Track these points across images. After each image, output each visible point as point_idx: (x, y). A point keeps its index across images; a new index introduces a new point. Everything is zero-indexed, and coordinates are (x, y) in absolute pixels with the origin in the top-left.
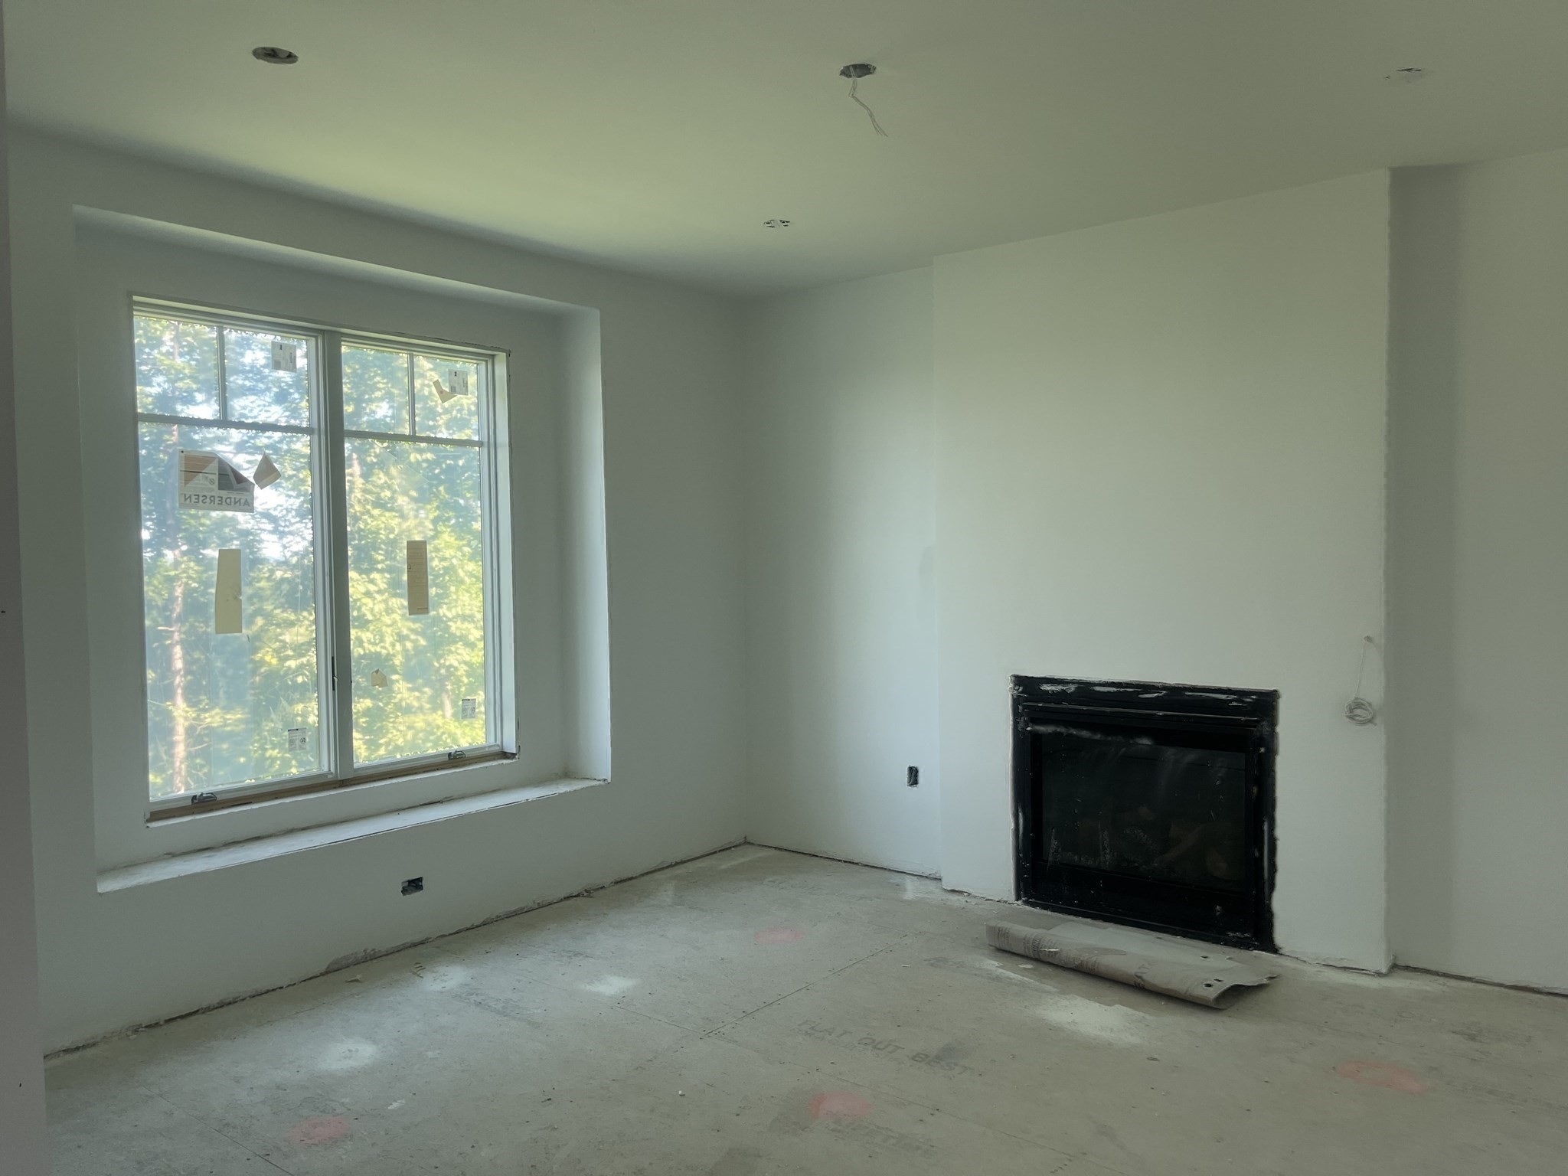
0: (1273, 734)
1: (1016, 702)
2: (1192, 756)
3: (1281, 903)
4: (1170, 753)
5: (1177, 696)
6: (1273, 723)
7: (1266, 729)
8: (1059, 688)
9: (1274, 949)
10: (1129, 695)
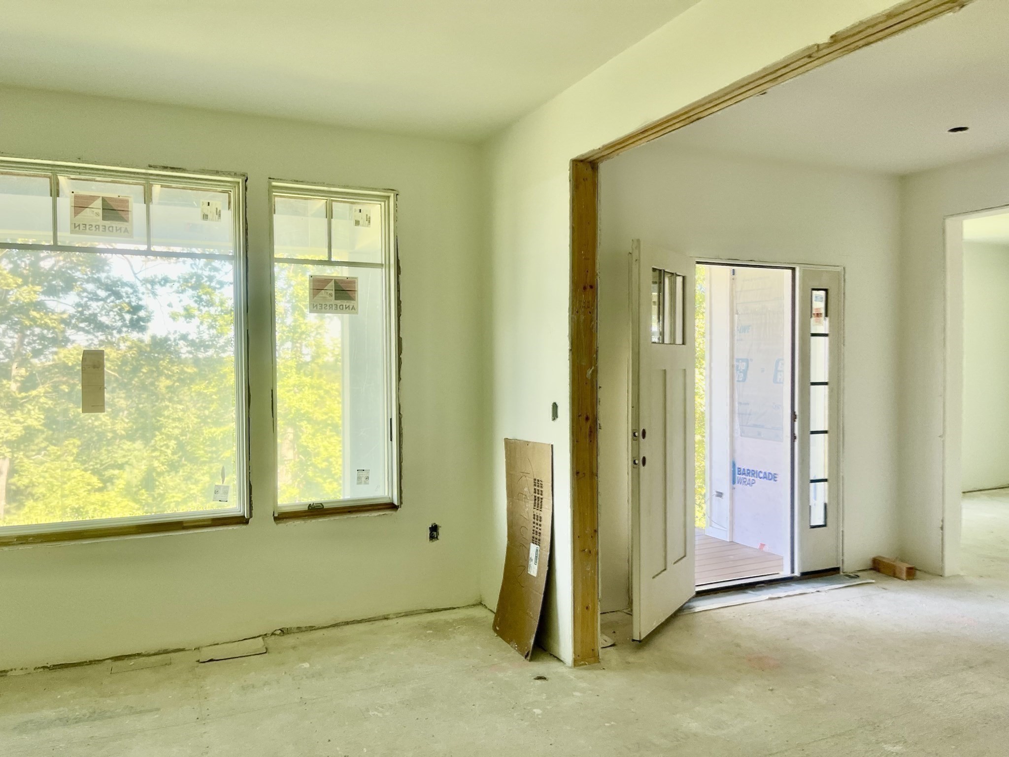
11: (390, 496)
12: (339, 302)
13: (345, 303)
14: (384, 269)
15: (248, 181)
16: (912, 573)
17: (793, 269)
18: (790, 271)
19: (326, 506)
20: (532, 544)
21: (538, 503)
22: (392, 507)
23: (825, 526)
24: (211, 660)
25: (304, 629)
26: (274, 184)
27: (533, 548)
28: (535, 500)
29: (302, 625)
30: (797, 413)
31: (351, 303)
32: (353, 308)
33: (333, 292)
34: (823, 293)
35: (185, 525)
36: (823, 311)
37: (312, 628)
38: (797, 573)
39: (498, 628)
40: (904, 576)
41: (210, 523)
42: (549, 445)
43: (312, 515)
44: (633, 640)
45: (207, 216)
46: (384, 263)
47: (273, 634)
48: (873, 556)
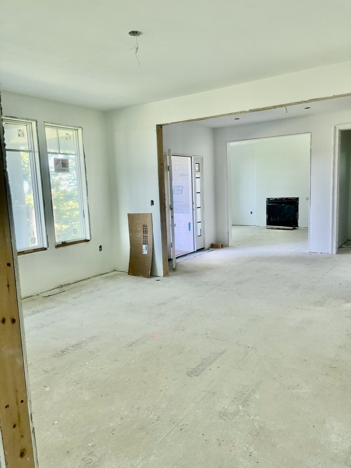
0: (298, 203)
1: (267, 201)
2: (289, 206)
3: (299, 222)
4: (286, 206)
5: (287, 199)
6: (298, 201)
7: (297, 202)
8: (272, 199)
9: (298, 227)
10: (281, 199)
11: (85, 237)
12: (63, 168)
13: (65, 168)
14: (77, 156)
15: (37, 123)
16: (222, 246)
17: (191, 157)
18: (190, 158)
19: (67, 242)
20: (143, 245)
21: (145, 232)
22: (87, 241)
23: (201, 235)
24: (49, 296)
25: (66, 285)
26: (45, 124)
27: (144, 247)
28: (144, 231)
29: (66, 283)
30: (194, 202)
31: (67, 169)
32: (68, 170)
33: (61, 164)
34: (198, 164)
35: (25, 252)
36: (198, 170)
37: (69, 284)
38: (196, 250)
39: (131, 274)
40: (220, 247)
41: (33, 251)
42: (150, 213)
43: (63, 246)
44: (173, 269)
45: (20, 135)
46: (76, 153)
47: (58, 287)
48: (211, 243)
